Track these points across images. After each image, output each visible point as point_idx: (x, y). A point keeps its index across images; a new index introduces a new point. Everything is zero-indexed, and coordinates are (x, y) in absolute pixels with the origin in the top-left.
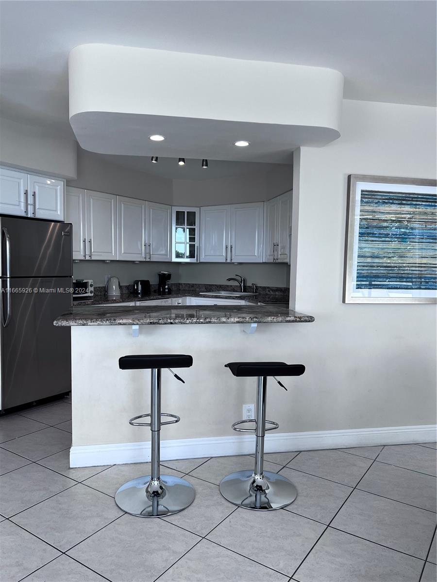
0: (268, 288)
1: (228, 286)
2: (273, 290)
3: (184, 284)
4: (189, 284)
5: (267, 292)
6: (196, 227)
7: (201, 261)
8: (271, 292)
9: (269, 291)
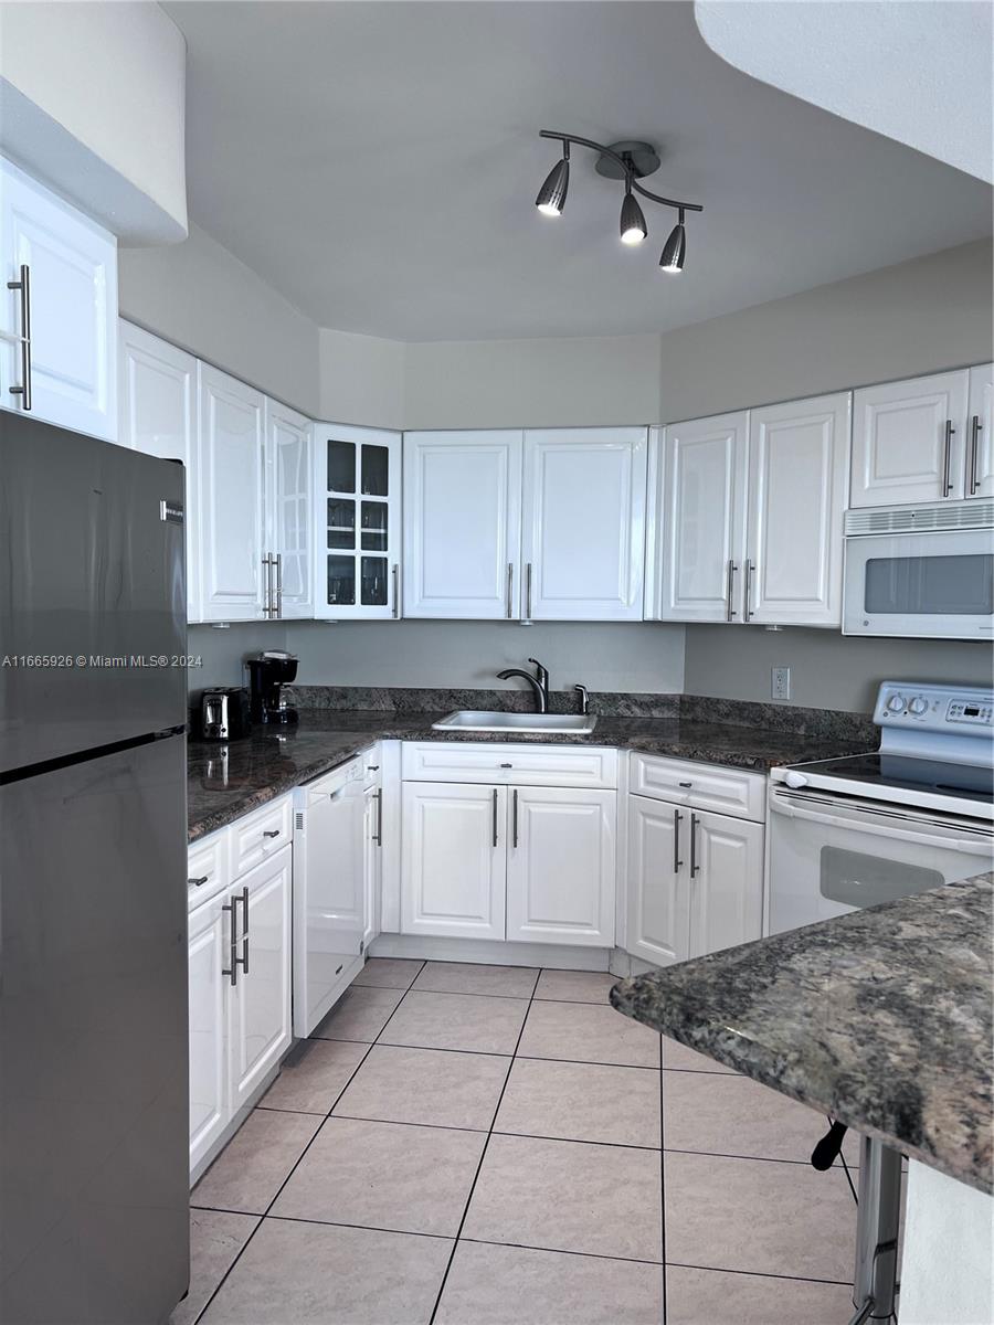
0: (625, 696)
1: (479, 693)
2: (640, 705)
3: (311, 688)
4: (327, 688)
5: (622, 711)
6: (392, 500)
7: (407, 615)
8: (636, 710)
9: (628, 707)
